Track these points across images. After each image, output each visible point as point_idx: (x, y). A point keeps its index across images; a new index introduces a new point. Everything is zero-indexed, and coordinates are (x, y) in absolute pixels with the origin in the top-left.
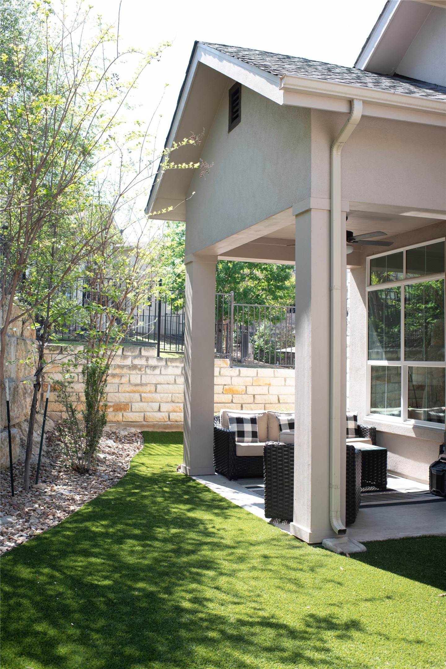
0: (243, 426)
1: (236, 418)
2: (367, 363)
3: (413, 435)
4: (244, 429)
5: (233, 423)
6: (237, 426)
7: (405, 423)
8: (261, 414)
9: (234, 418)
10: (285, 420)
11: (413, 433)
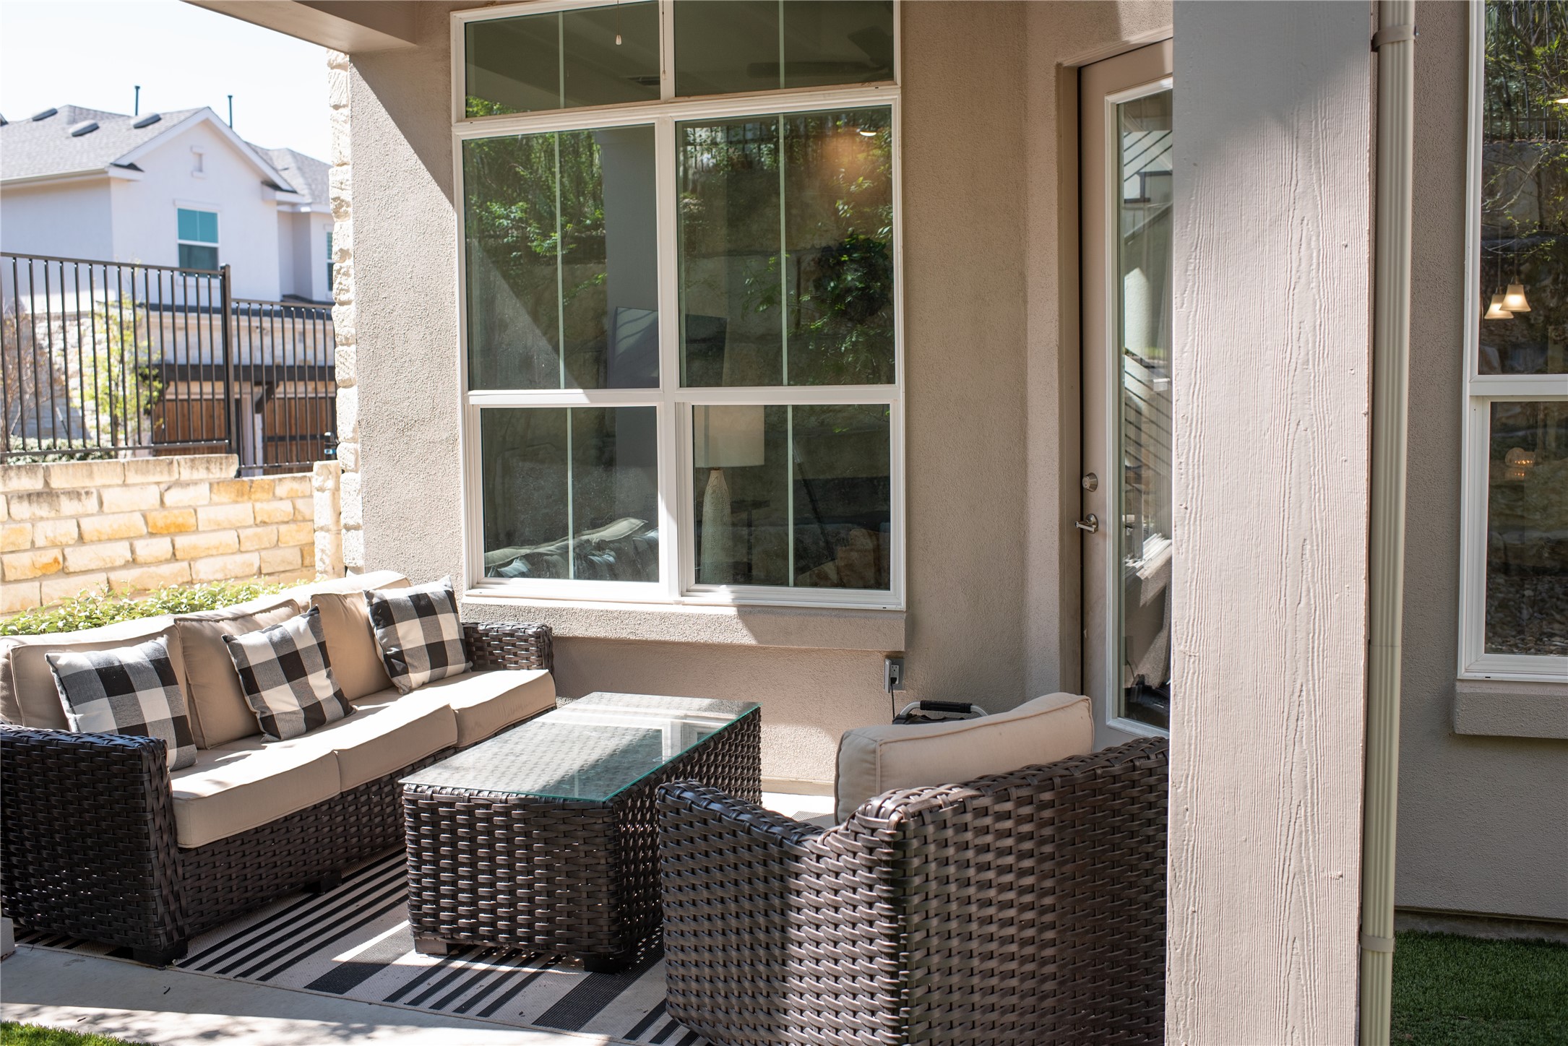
0: (136, 703)
1: (99, 671)
2: (465, 399)
3: (746, 639)
4: (141, 715)
5: (91, 698)
6: (113, 708)
7: (686, 599)
8: (160, 634)
9: (88, 672)
10: (263, 646)
11: (745, 632)
